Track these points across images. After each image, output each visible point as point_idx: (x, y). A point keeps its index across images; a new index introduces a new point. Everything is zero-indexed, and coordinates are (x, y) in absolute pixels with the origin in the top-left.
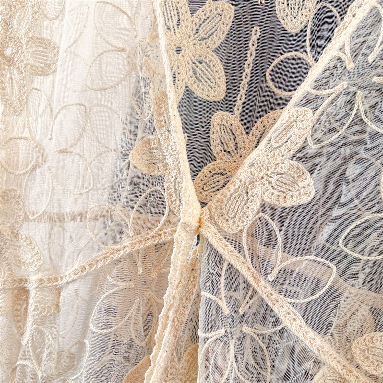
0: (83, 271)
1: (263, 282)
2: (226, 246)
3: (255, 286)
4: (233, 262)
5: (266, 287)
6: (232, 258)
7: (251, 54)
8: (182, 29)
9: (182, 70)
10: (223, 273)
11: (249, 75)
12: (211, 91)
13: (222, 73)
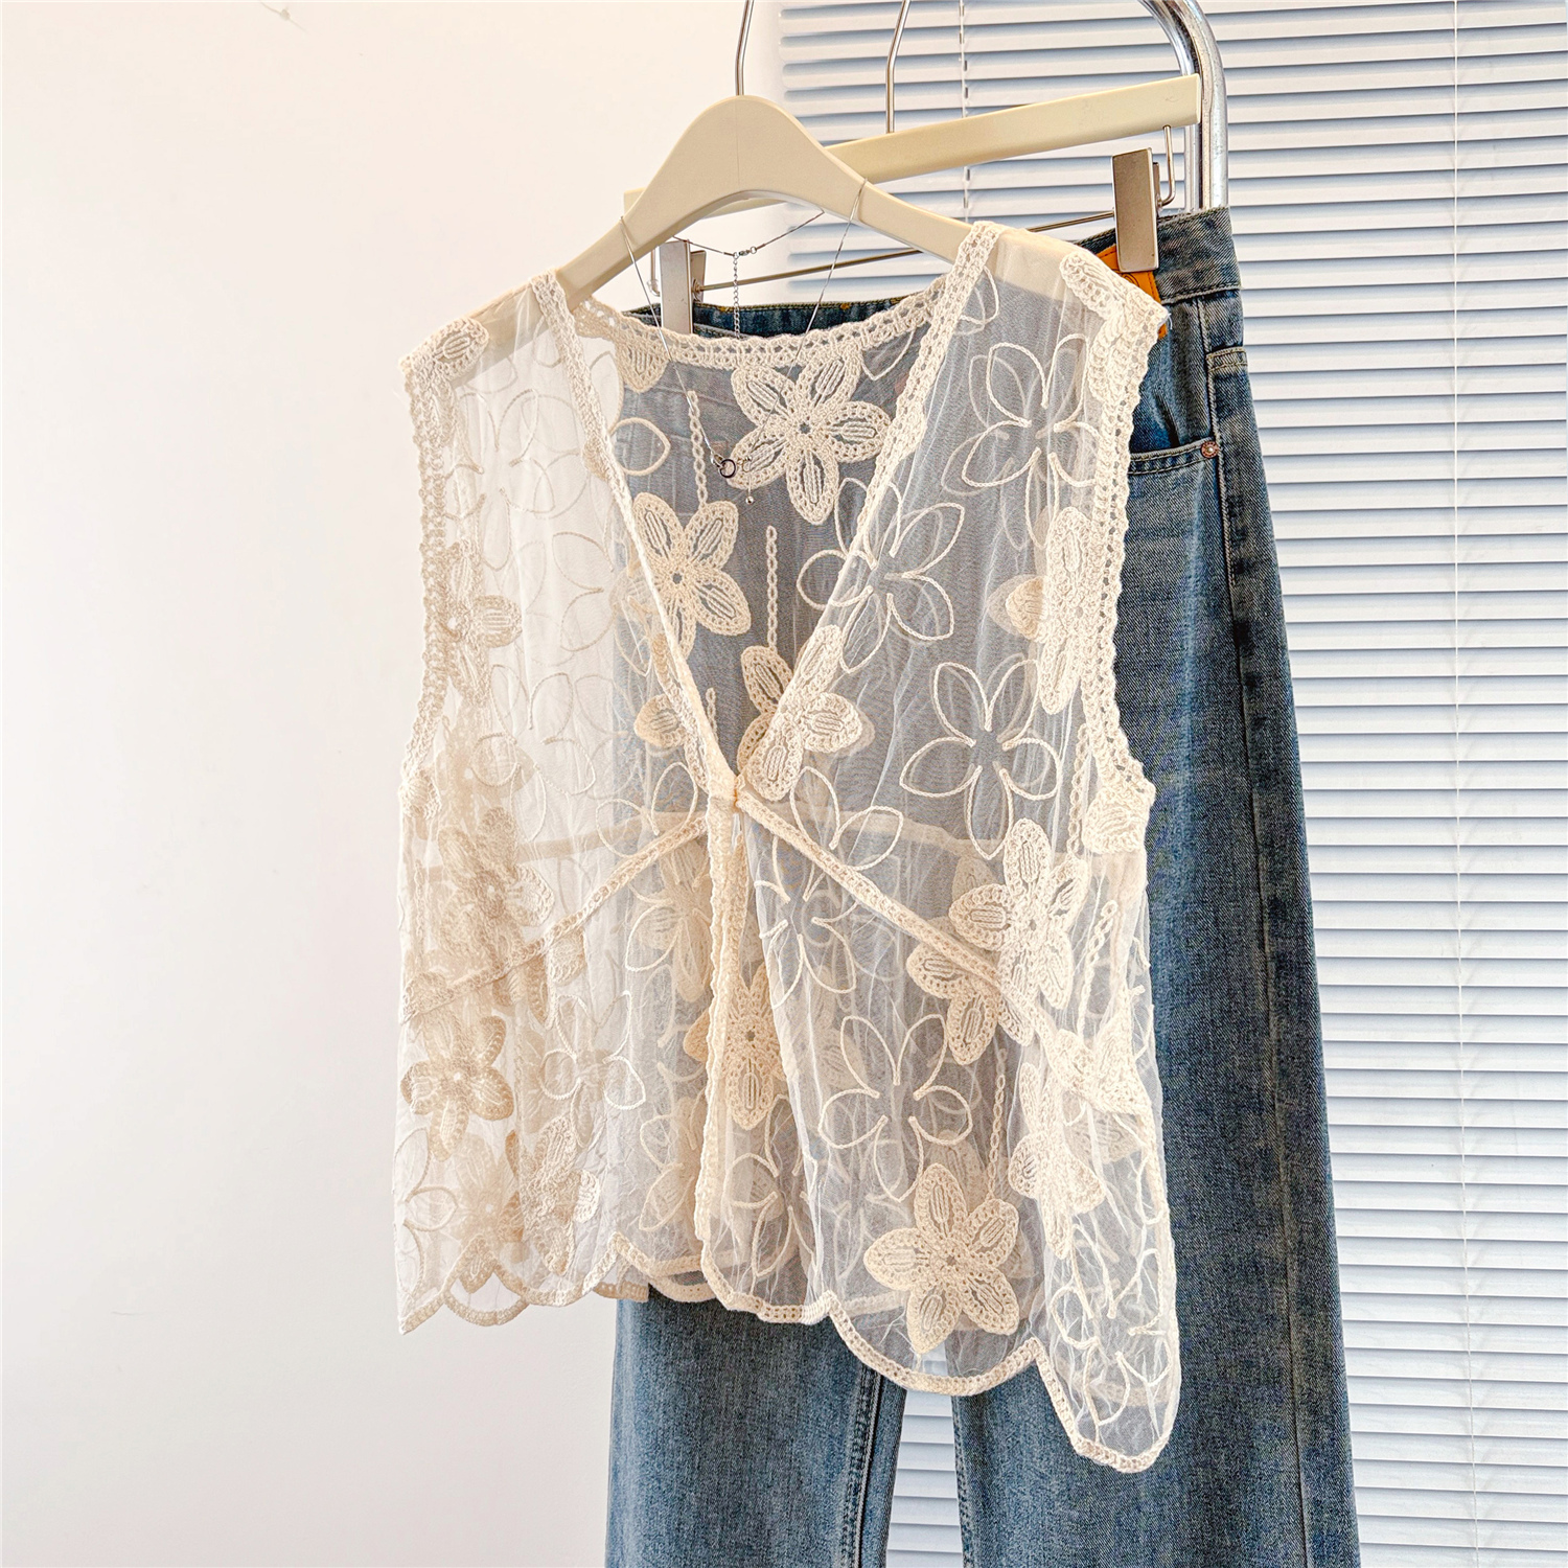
0: (604, 895)
1: (825, 855)
2: (771, 817)
3: (817, 861)
4: (782, 836)
5: (828, 860)
6: (782, 831)
7: (772, 562)
8: (676, 550)
9: (687, 604)
10: (774, 852)
11: (776, 591)
12: (732, 622)
13: (741, 595)
